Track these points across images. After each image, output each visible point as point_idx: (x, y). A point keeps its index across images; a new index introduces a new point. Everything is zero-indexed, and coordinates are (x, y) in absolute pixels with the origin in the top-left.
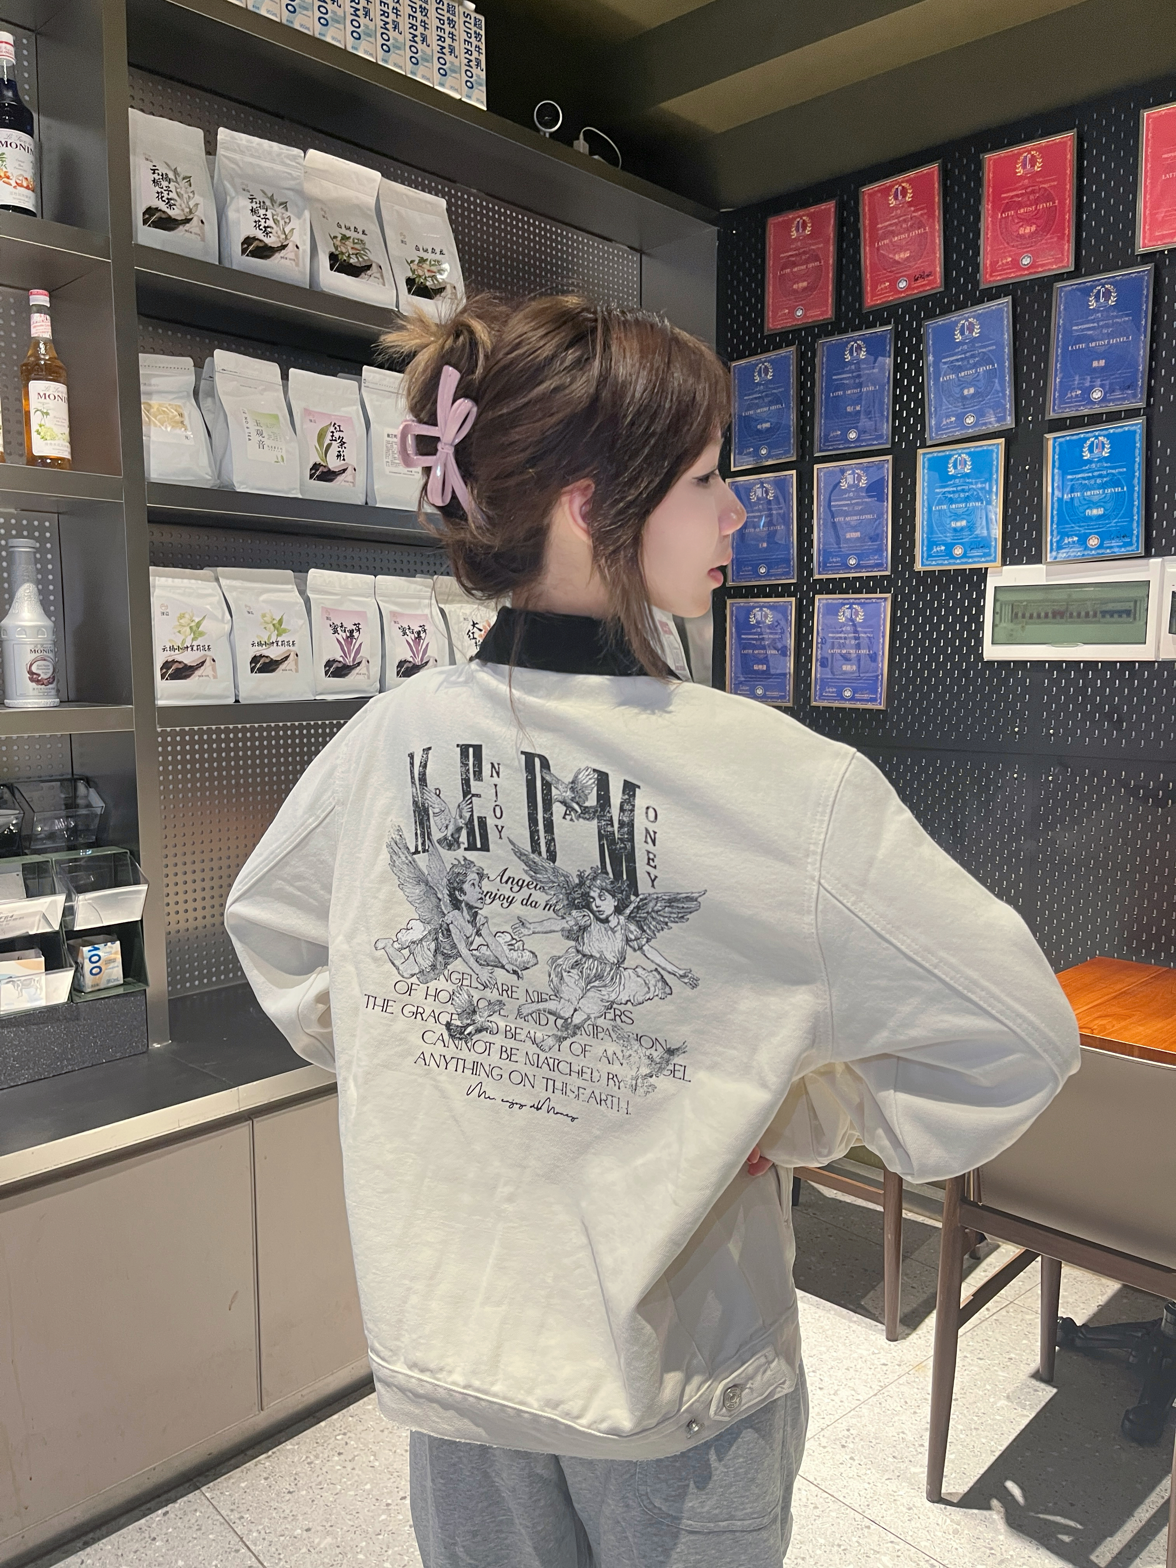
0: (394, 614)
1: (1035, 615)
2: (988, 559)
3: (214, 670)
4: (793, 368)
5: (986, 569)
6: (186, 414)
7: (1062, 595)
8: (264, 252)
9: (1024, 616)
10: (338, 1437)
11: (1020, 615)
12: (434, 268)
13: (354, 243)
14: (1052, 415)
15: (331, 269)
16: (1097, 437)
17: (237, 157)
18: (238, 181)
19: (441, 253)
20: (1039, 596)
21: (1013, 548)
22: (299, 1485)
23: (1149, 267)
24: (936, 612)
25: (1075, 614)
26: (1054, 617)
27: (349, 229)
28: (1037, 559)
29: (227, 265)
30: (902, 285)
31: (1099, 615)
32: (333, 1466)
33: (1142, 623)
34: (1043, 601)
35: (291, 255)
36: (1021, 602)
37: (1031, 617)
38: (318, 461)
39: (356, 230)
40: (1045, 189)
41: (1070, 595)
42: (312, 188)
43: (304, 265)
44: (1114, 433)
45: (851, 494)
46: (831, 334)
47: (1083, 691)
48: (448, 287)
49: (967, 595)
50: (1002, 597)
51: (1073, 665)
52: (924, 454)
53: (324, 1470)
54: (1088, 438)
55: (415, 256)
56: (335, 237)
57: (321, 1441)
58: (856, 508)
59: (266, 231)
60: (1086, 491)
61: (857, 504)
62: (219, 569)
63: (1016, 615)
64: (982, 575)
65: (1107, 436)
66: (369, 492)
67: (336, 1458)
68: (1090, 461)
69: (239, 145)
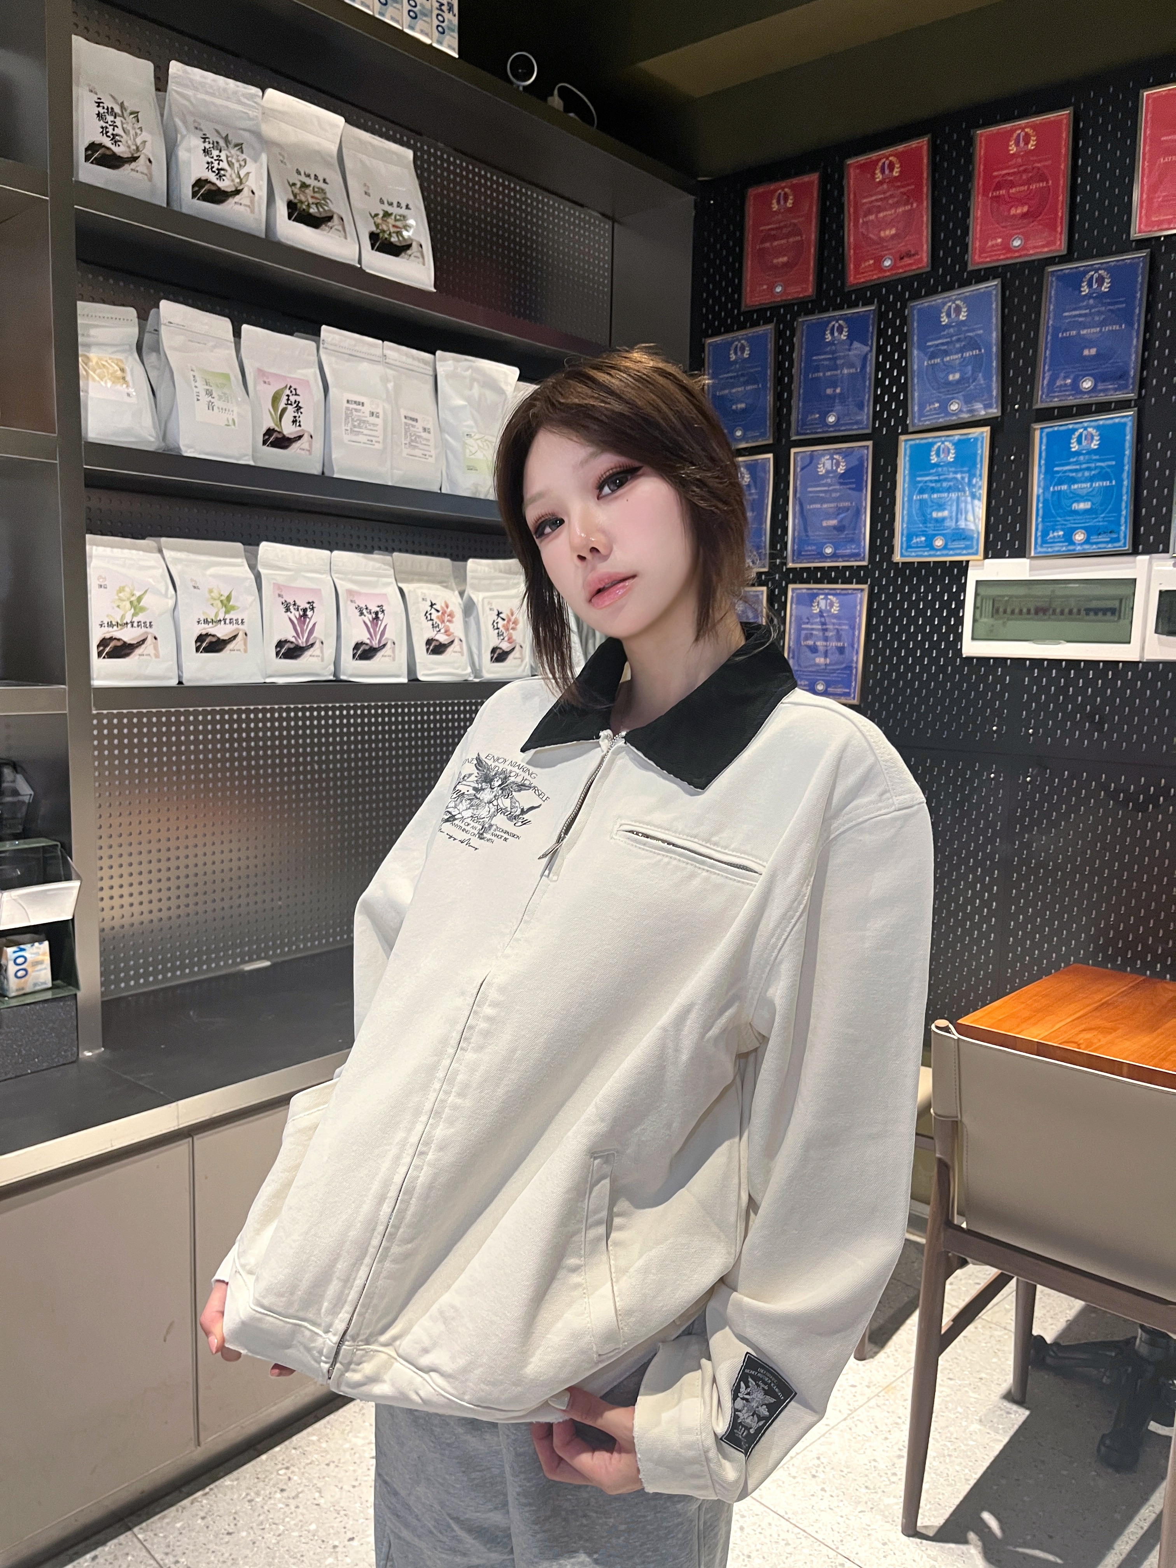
0: (350, 592)
1: (1017, 611)
2: (970, 551)
3: (156, 648)
4: (771, 346)
5: (968, 562)
6: (128, 369)
7: (1047, 591)
8: (217, 196)
9: (1005, 612)
10: (281, 1472)
11: (1001, 610)
12: (399, 224)
13: (314, 192)
14: (1039, 405)
15: (290, 218)
16: (1085, 429)
17: (190, 93)
18: (190, 119)
19: (407, 207)
20: (1021, 591)
21: (996, 540)
22: (239, 1525)
23: (1143, 253)
24: (914, 605)
25: (1058, 610)
26: (1036, 613)
27: (308, 176)
28: (1021, 553)
29: (176, 208)
30: (887, 263)
31: (1083, 613)
32: (275, 1504)
33: (1128, 621)
34: (1025, 596)
35: (246, 201)
36: (1003, 596)
37: (1013, 612)
38: (272, 425)
39: (316, 178)
40: (1039, 169)
41: (1053, 591)
42: (270, 130)
43: (260, 212)
44: (1103, 425)
45: (829, 481)
46: (812, 312)
47: (1064, 690)
48: (414, 245)
49: (947, 588)
50: (984, 591)
51: (1055, 663)
52: (906, 441)
53: (266, 1508)
54: (1076, 430)
55: (379, 209)
56: (294, 184)
57: (262, 1476)
58: (834, 495)
59: (219, 173)
60: (1074, 483)
61: (835, 491)
62: (163, 539)
63: (997, 611)
64: (963, 568)
65: (1097, 428)
66: (326, 461)
67: (278, 1495)
68: (1078, 453)
69: (191, 81)
